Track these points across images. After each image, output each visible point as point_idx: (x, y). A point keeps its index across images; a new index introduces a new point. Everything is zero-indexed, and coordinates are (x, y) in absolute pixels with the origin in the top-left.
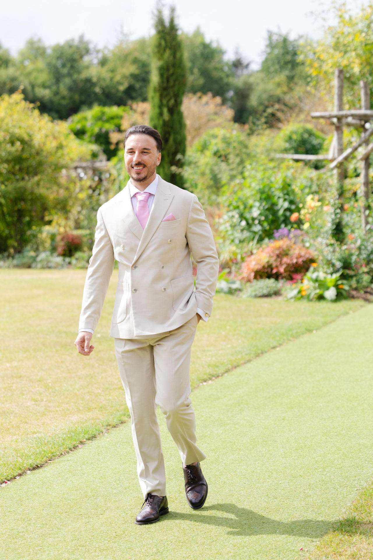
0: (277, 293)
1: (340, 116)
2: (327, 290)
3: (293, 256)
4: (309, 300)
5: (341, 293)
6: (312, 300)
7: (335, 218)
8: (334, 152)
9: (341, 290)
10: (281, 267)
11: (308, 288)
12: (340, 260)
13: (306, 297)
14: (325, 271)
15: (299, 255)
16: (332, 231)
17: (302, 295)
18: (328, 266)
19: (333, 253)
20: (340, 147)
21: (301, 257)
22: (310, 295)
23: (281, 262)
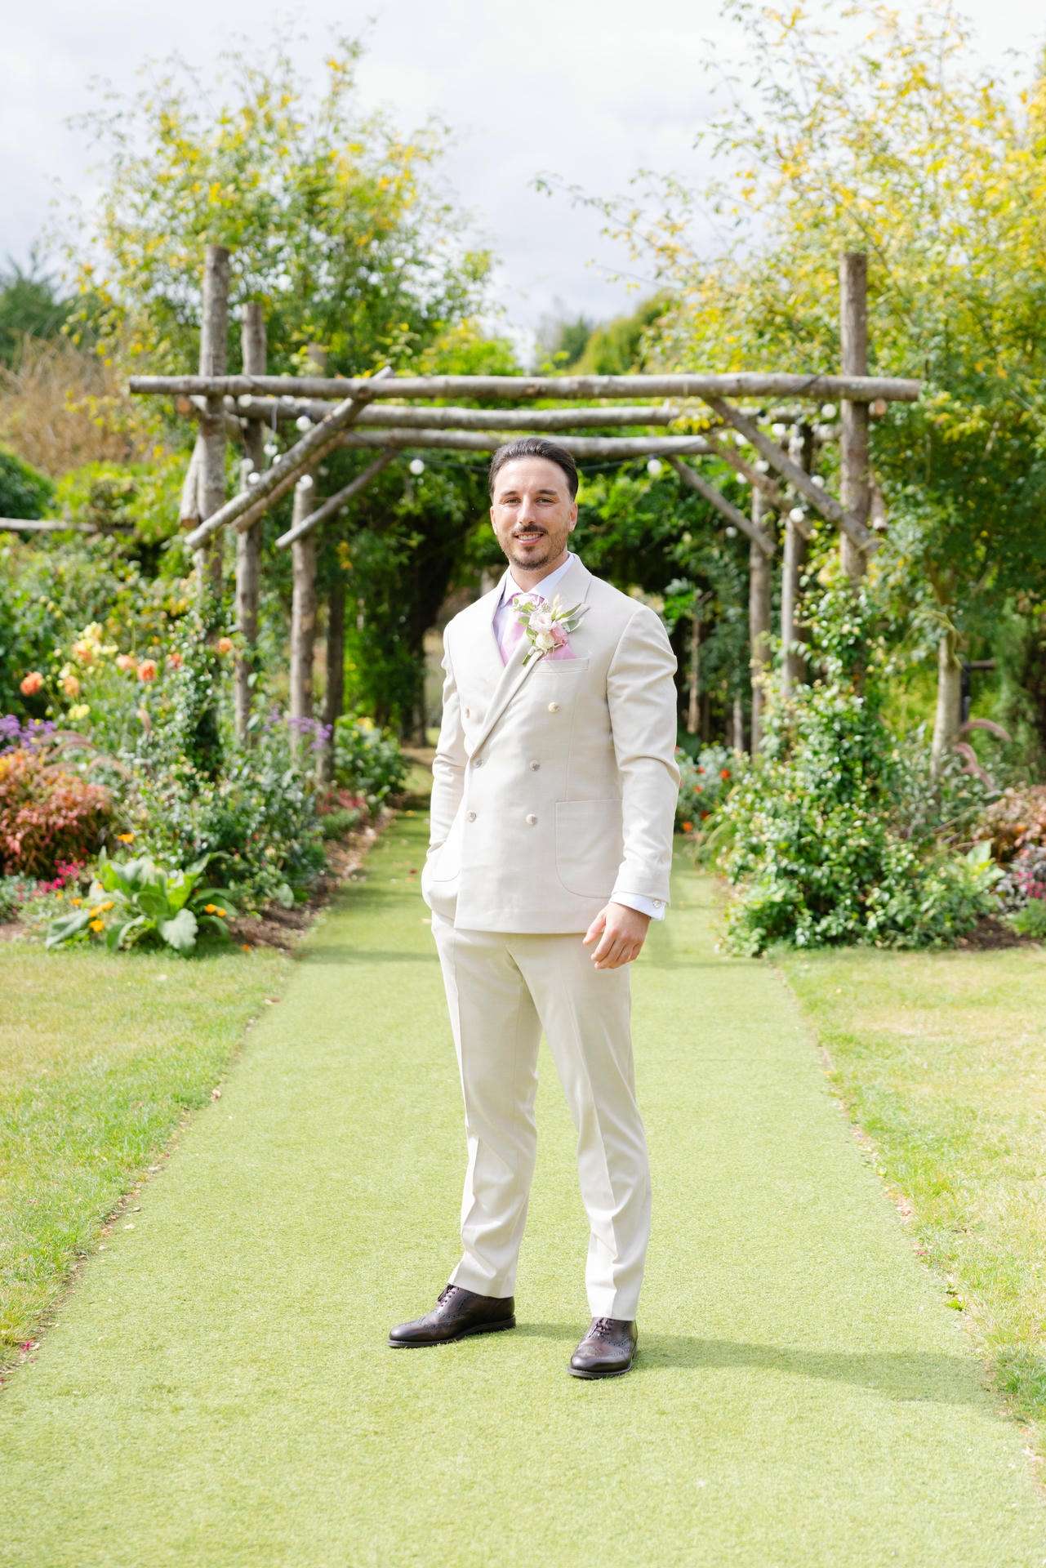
0: (4, 915)
1: (217, 389)
2: (167, 919)
3: (48, 803)
4: (115, 947)
5: (214, 928)
6: (122, 949)
7: (195, 697)
8: (196, 498)
9: (213, 918)
10: (14, 834)
11: (109, 911)
12: (211, 827)
13: (104, 937)
14: (161, 856)
15: (65, 799)
16: (186, 736)
17: (92, 931)
18: (169, 844)
19: (189, 802)
20: (213, 485)
21: (75, 804)
22: (116, 932)
23: (13, 819)
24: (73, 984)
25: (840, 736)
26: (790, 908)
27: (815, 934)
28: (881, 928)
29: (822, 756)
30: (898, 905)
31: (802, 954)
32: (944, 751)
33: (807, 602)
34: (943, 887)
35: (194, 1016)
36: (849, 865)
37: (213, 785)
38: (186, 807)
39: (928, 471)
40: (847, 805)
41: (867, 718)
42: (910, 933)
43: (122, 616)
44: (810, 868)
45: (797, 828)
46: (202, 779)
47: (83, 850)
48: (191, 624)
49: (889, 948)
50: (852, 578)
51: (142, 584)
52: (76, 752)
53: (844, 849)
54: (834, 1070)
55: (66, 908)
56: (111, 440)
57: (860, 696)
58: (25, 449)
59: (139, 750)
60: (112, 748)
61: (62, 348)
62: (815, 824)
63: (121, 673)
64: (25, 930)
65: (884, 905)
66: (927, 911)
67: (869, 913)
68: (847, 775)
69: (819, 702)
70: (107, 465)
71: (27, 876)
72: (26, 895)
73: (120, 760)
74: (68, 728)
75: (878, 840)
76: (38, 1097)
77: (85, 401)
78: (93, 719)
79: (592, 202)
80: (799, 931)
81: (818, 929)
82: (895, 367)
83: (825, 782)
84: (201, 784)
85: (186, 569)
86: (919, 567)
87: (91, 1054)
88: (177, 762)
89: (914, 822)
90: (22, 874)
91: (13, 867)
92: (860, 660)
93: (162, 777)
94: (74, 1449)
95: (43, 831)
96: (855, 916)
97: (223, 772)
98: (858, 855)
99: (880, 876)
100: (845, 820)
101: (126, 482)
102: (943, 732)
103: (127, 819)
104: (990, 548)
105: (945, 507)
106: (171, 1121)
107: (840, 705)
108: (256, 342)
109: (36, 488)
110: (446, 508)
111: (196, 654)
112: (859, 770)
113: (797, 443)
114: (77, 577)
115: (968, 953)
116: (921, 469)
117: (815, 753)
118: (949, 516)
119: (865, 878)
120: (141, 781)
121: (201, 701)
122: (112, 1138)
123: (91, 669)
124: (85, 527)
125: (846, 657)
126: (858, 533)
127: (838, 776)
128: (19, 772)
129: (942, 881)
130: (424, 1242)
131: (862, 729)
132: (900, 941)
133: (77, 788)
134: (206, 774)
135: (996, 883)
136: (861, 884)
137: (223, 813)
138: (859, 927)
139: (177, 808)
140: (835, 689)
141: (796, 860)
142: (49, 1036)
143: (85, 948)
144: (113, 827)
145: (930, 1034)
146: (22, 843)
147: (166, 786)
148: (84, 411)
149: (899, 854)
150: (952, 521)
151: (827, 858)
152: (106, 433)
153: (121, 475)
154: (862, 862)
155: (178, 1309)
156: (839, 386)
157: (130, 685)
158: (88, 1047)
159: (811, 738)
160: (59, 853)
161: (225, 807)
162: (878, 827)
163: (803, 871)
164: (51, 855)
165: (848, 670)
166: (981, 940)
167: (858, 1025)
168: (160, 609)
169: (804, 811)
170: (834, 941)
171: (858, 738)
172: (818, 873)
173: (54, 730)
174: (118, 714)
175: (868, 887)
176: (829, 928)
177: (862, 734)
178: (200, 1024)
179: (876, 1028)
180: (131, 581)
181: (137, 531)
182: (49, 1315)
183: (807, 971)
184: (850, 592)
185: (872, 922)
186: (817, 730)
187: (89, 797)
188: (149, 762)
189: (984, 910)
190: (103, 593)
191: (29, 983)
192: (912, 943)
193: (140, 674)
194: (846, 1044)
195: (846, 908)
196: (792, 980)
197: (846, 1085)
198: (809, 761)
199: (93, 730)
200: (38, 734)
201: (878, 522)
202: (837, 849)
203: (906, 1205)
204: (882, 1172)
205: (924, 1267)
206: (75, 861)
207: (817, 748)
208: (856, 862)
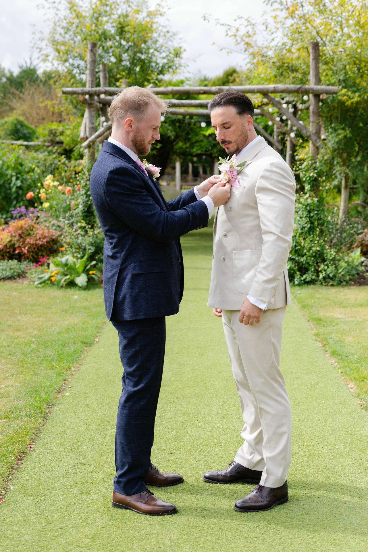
0: (21, 275)
1: (93, 92)
2: (77, 276)
3: (36, 236)
4: (60, 286)
5: (93, 279)
6: (62, 287)
7: (86, 200)
8: (85, 130)
9: (93, 276)
10: (25, 247)
11: (57, 274)
12: (92, 244)
13: (56, 283)
14: (75, 255)
15: (42, 235)
16: (82, 213)
17: (51, 280)
18: (78, 250)
19: (84, 236)
20: (91, 126)
21: (45, 237)
22: (60, 281)
23: (24, 242)
24: (45, 299)
25: (309, 212)
26: (292, 271)
27: (301, 280)
28: (324, 278)
29: (303, 219)
30: (331, 270)
31: (297, 288)
32: (344, 216)
33: (298, 165)
34: (346, 264)
35: (88, 311)
36: (313, 257)
37: (92, 230)
38: (83, 237)
39: (339, 119)
40: (312, 236)
41: (319, 205)
42: (334, 280)
43: (60, 173)
44: (299, 258)
45: (295, 244)
46: (88, 228)
47: (48, 252)
48: (84, 174)
49: (327, 285)
50: (313, 156)
51: (67, 162)
52: (45, 219)
53: (311, 251)
54: (315, 331)
55: (43, 272)
56: (55, 116)
57: (317, 198)
58: (27, 119)
59: (67, 218)
60: (57, 217)
61: (38, 85)
62: (301, 242)
63: (60, 192)
64: (29, 280)
65: (325, 270)
66: (340, 273)
67: (320, 273)
68: (312, 225)
69: (302, 200)
70: (55, 123)
71: (29, 262)
72: (29, 268)
73: (60, 221)
74: (42, 211)
75: (323, 247)
76: (33, 342)
77: (46, 102)
78: (51, 207)
79: (223, 25)
80: (296, 280)
81: (302, 279)
82: (328, 82)
83: (304, 228)
84: (88, 230)
85: (81, 156)
86: (336, 153)
87: (52, 325)
88: (80, 222)
89: (334, 241)
90: (27, 261)
91: (25, 258)
92: (316, 185)
93: (75, 227)
94: (48, 491)
95: (34, 246)
96: (315, 274)
97: (95, 225)
98: (316, 253)
99: (324, 260)
100: (311, 241)
101: (61, 129)
102: (343, 210)
103: (63, 242)
104: (360, 146)
105: (345, 131)
106: (81, 351)
107: (309, 201)
108: (105, 78)
109: (31, 131)
110: (169, 135)
111: (86, 185)
112: (316, 223)
113: (291, 110)
114: (45, 160)
115: (354, 287)
116: (337, 118)
117: (301, 218)
118: (347, 134)
119: (319, 261)
120: (68, 229)
121: (88, 201)
122: (60, 359)
123: (50, 191)
124: (47, 144)
125: (312, 184)
126: (316, 140)
127: (309, 226)
128: (26, 226)
129: (346, 262)
130: (176, 400)
131: (317, 209)
132: (331, 283)
133: (46, 231)
134: (90, 226)
135: (362, 262)
136: (317, 263)
137: (96, 240)
138: (316, 278)
139: (80, 238)
140: (308, 195)
141: (294, 255)
142: (37, 319)
143: (49, 286)
144: (58, 244)
145: (348, 317)
146: (27, 250)
147: (76, 231)
148: (46, 107)
149: (330, 253)
150: (348, 136)
151: (305, 254)
152: (53, 113)
153: (59, 126)
154: (317, 256)
155: (87, 429)
156: (309, 89)
157: (63, 196)
158: (51, 323)
159: (299, 212)
160: (40, 253)
161: (97, 237)
162: (323, 243)
163: (297, 259)
164: (37, 254)
165: (312, 189)
166: (359, 282)
167: (322, 314)
168: (73, 171)
169: (297, 238)
170: (307, 283)
171: (316, 212)
172: (302, 260)
173: (38, 211)
174: (59, 206)
175: (319, 264)
176: (306, 278)
177: (317, 211)
178: (90, 314)
179: (328, 315)
180: (63, 161)
181: (64, 145)
182: (39, 431)
183: (300, 294)
184: (313, 161)
185: (321, 276)
186: (301, 210)
187: (50, 235)
188: (70, 222)
189: (359, 272)
190: (53, 165)
191: (30, 299)
192: (335, 284)
193: (66, 192)
194: (318, 321)
195: (312, 272)
196: (295, 297)
197: (322, 336)
198: (299, 221)
199: (51, 211)
200: (33, 213)
201: (323, 137)
202: (309, 251)
203: (351, 385)
204: (340, 371)
205: (363, 410)
206: (45, 256)
207: (302, 216)
208: (315, 256)
